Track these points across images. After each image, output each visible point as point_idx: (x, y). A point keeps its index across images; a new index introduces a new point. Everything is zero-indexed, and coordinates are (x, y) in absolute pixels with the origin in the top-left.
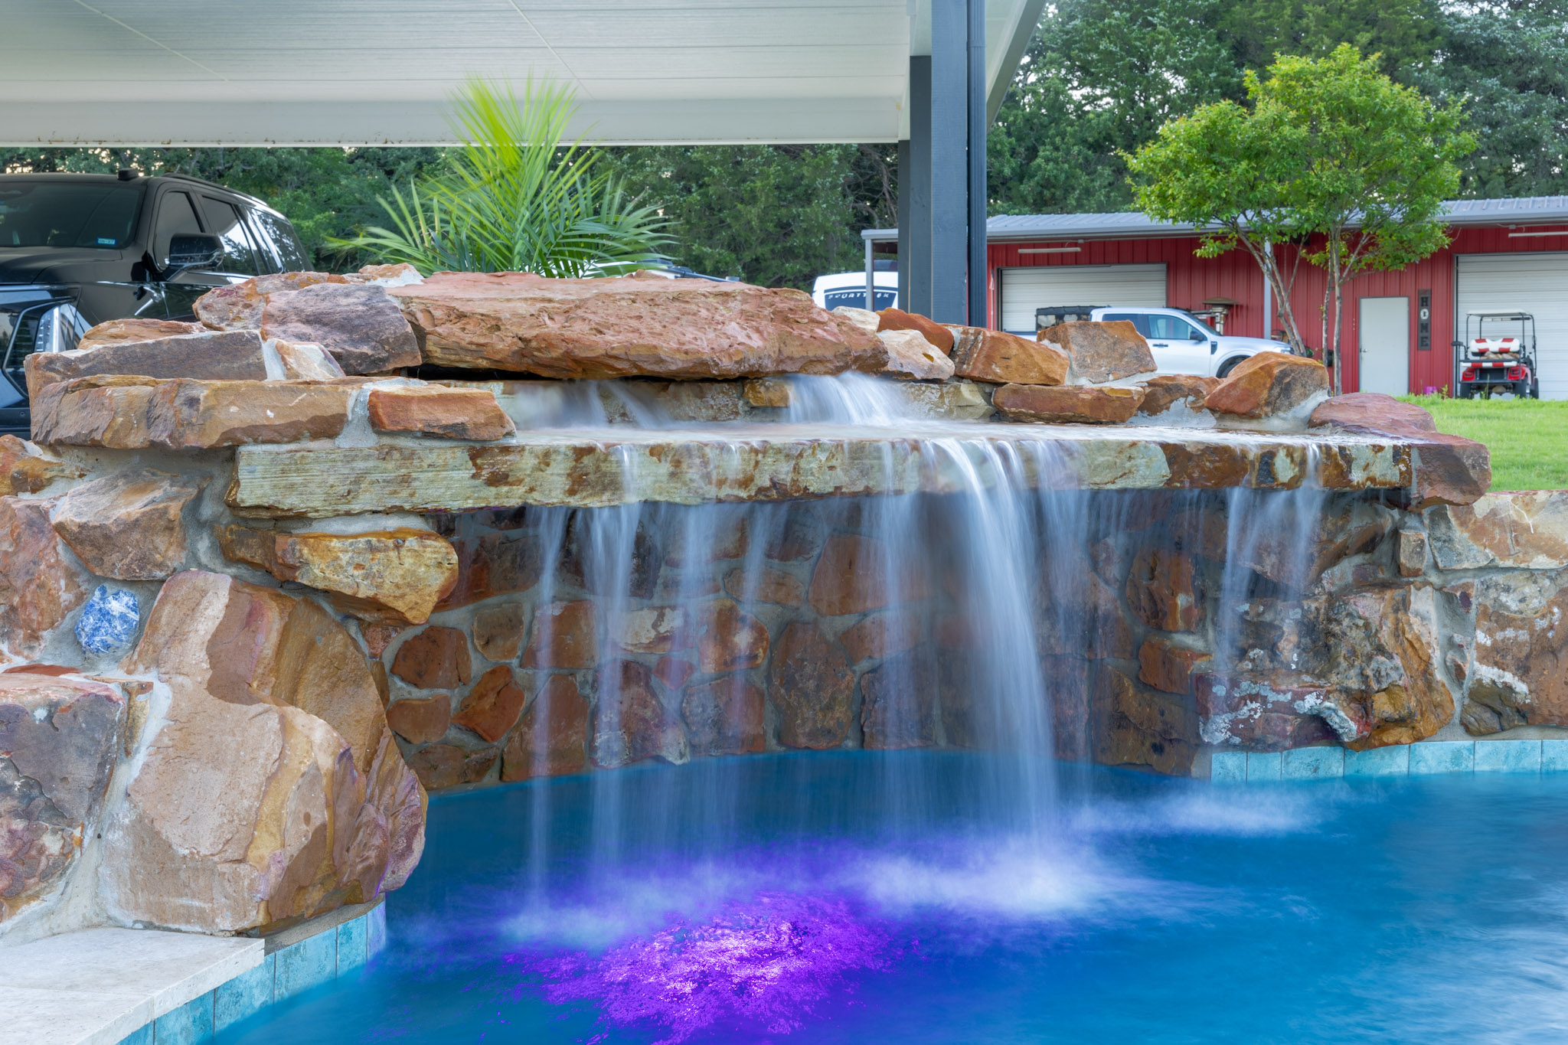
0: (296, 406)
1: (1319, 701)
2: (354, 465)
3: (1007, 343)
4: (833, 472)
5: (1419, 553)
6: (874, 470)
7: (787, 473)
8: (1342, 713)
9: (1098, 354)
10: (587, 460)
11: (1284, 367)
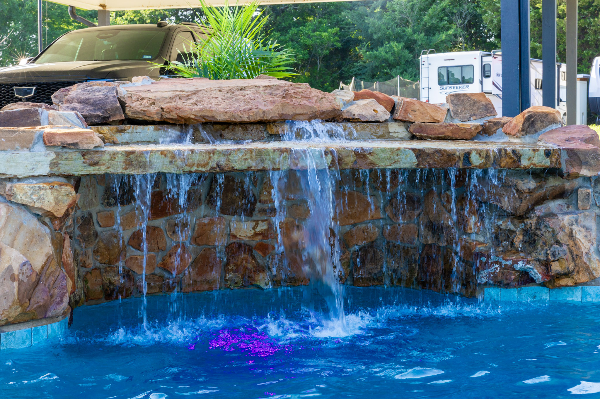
0: (14, 137)
1: (524, 265)
2: (35, 158)
3: (414, 104)
4: (246, 161)
5: (587, 199)
6: (267, 160)
7: (224, 162)
8: (535, 270)
9: (465, 108)
10: (131, 156)
11: (531, 113)
